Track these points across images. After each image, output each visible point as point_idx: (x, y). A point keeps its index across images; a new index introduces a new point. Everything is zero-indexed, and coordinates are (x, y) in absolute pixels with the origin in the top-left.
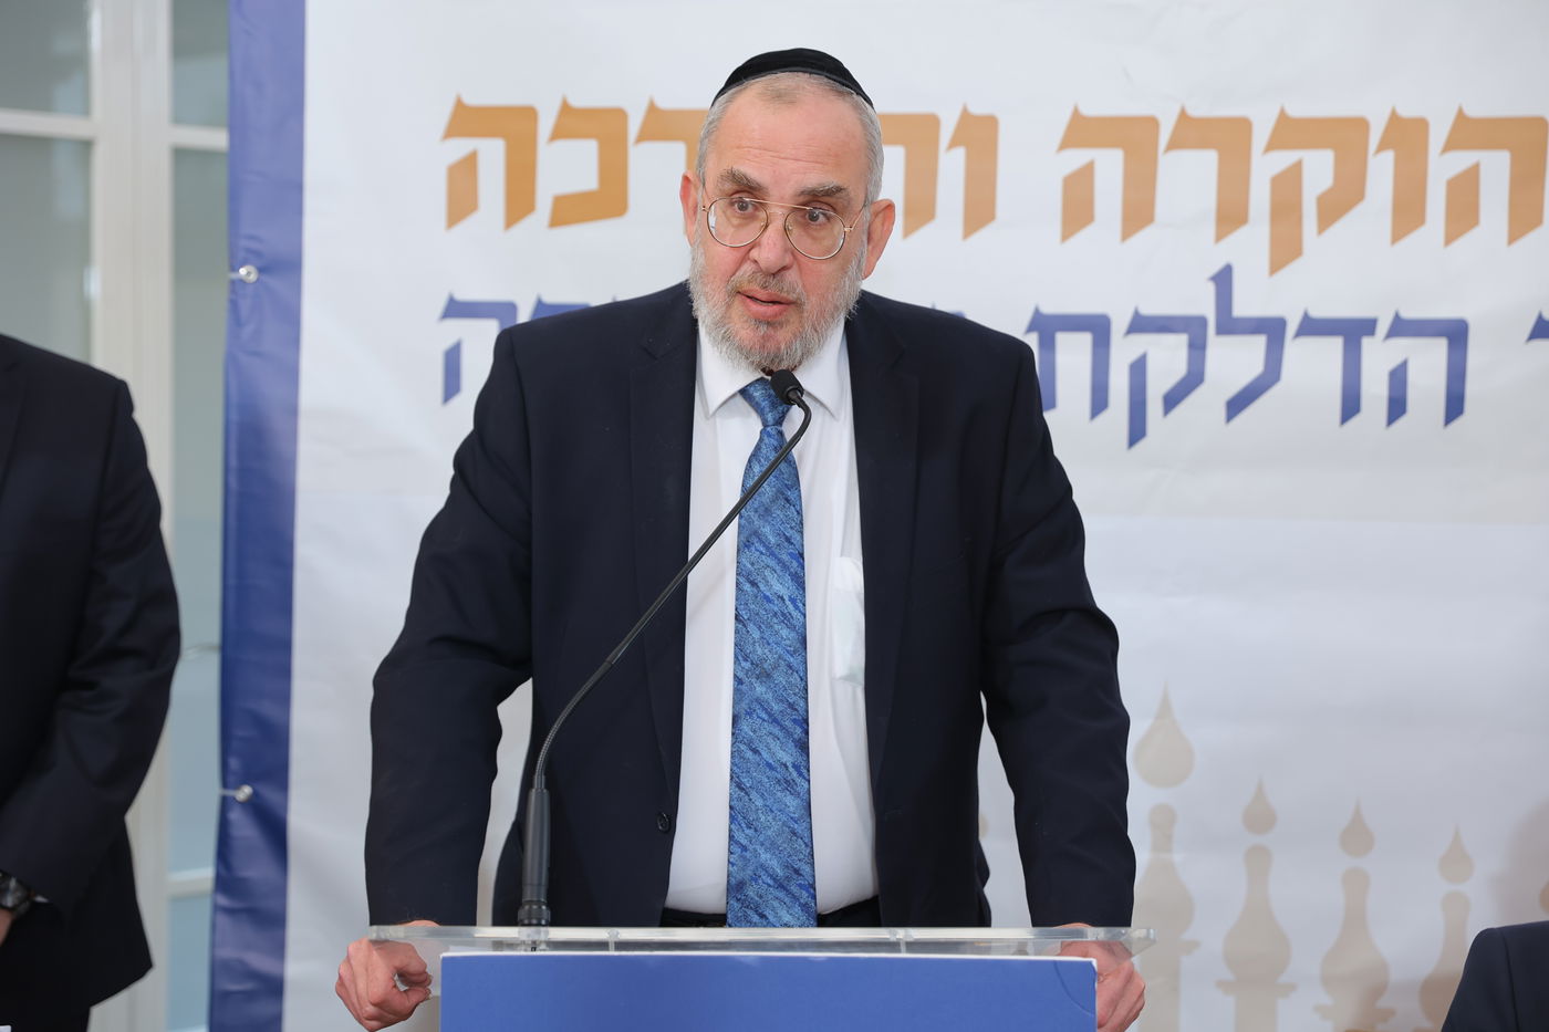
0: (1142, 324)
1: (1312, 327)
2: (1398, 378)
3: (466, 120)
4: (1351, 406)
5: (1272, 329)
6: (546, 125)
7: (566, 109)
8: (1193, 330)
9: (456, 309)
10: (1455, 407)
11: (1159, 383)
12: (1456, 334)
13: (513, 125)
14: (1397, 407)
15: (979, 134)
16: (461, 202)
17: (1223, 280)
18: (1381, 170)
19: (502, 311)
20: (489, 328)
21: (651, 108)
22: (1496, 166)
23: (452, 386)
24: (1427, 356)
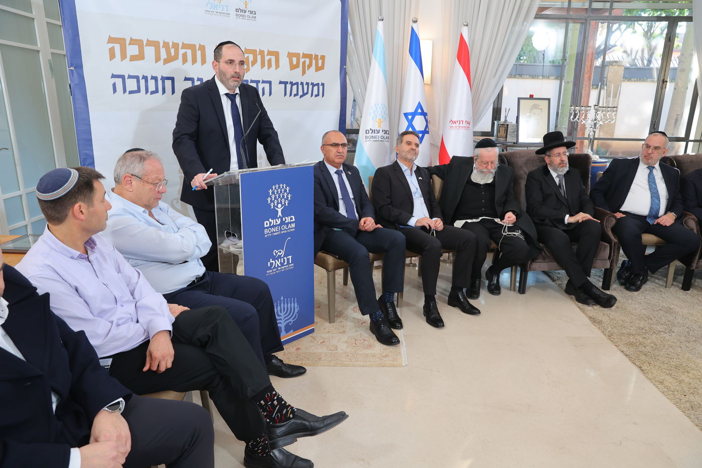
1: (252, 81)
2: (263, 89)
3: (111, 40)
6: (128, 42)
7: (131, 39)
9: (113, 76)
10: (270, 94)
12: (270, 83)
13: (121, 41)
14: (264, 94)
15: (202, 48)
16: (112, 56)
18: (259, 57)
19: (122, 77)
20: (121, 80)
21: (148, 40)
22: (273, 58)
23: (115, 91)
24: (267, 86)
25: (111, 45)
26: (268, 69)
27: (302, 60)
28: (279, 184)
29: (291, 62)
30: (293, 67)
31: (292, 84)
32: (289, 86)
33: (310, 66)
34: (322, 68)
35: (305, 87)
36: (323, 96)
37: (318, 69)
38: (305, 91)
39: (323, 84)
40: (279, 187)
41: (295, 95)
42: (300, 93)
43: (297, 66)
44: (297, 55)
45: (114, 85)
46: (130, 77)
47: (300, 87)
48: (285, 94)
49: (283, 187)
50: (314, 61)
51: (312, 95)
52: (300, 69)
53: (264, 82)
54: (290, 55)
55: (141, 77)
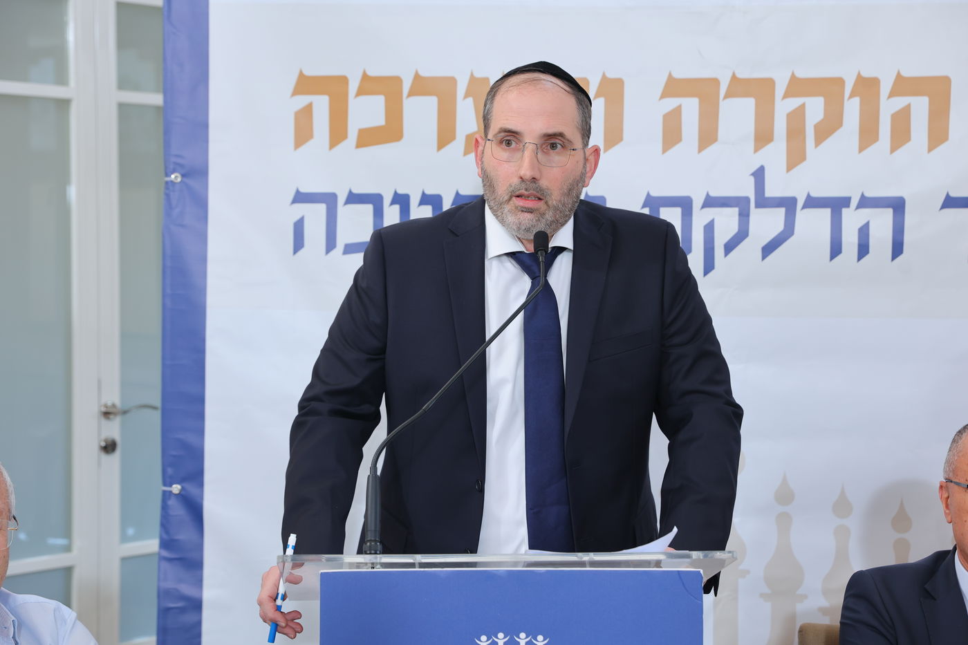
0: (710, 202)
1: (812, 203)
2: (864, 232)
3: (305, 85)
4: (836, 250)
5: (788, 204)
6: (353, 86)
7: (365, 77)
8: (741, 204)
9: (300, 198)
11: (721, 238)
12: (898, 206)
13: (334, 87)
14: (863, 250)
15: (612, 89)
16: (303, 133)
17: (759, 175)
18: (852, 109)
19: (329, 200)
20: (321, 208)
21: (417, 77)
22: (920, 106)
23: (299, 244)
24: (881, 219)
25: (302, 101)
26: (894, 149)
45: (299, 228)
46: (353, 198)
53: (865, 202)
55: (387, 200)
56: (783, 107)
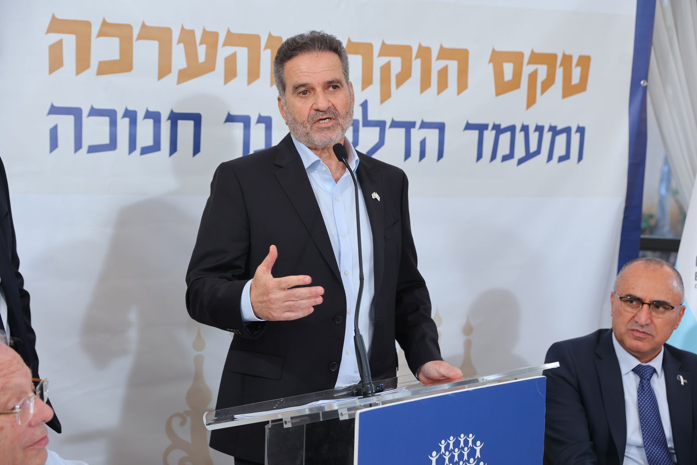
1: (395, 124)
2: (423, 143)
3: (57, 25)
4: (407, 155)
5: (381, 125)
6: (95, 30)
7: (104, 23)
9: (54, 110)
10: (440, 155)
12: (441, 127)
13: (80, 29)
14: (422, 155)
16: (55, 62)
17: (365, 106)
18: (417, 65)
19: (76, 112)
20: (71, 119)
21: (144, 26)
22: (453, 66)
23: (54, 144)
24: (432, 136)
25: (54, 37)
26: (439, 92)
27: (527, 70)
28: (457, 436)
29: (498, 74)
30: (503, 87)
31: (498, 130)
32: (489, 135)
33: (548, 83)
34: (582, 87)
35: (534, 137)
36: (580, 158)
37: (569, 90)
38: (533, 148)
39: (581, 130)
40: (457, 444)
41: (505, 158)
42: (520, 152)
43: (514, 84)
44: (516, 58)
45: (54, 132)
46: (94, 112)
47: (520, 137)
48: (480, 156)
49: (466, 442)
50: (559, 72)
51: (550, 158)
52: (522, 93)
53: (424, 125)
54: (497, 58)
55: (120, 114)
56: (379, 62)
